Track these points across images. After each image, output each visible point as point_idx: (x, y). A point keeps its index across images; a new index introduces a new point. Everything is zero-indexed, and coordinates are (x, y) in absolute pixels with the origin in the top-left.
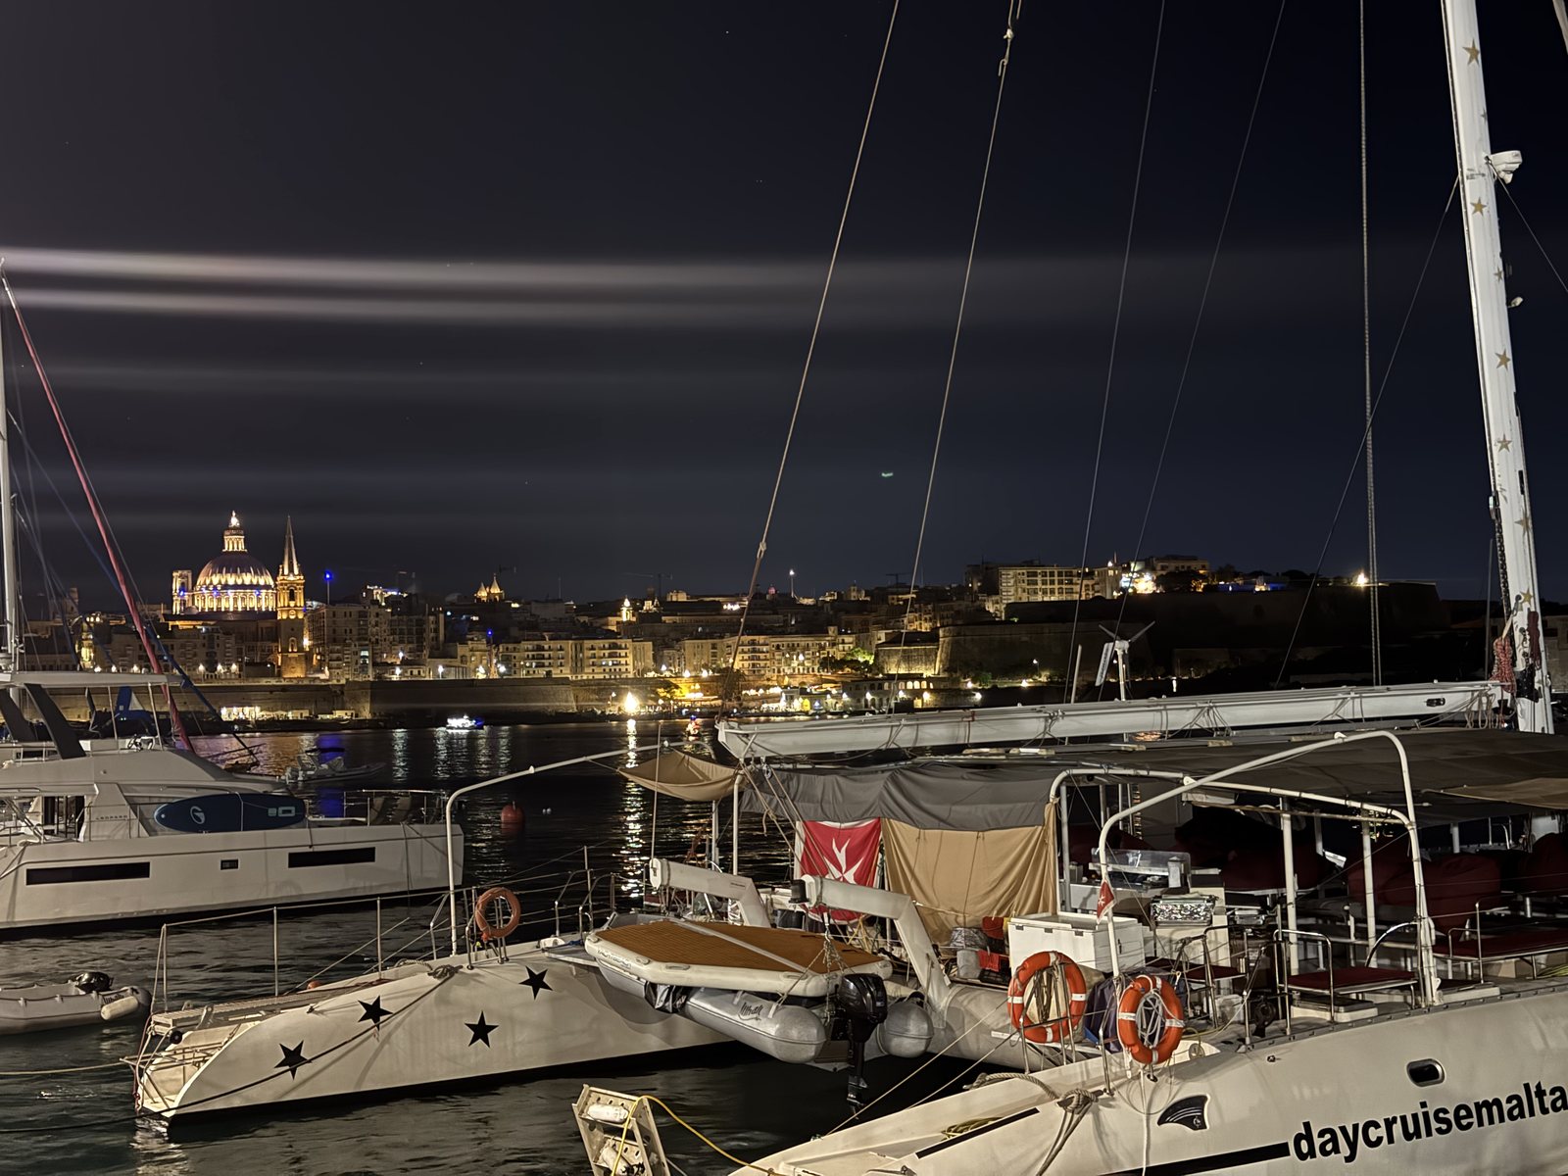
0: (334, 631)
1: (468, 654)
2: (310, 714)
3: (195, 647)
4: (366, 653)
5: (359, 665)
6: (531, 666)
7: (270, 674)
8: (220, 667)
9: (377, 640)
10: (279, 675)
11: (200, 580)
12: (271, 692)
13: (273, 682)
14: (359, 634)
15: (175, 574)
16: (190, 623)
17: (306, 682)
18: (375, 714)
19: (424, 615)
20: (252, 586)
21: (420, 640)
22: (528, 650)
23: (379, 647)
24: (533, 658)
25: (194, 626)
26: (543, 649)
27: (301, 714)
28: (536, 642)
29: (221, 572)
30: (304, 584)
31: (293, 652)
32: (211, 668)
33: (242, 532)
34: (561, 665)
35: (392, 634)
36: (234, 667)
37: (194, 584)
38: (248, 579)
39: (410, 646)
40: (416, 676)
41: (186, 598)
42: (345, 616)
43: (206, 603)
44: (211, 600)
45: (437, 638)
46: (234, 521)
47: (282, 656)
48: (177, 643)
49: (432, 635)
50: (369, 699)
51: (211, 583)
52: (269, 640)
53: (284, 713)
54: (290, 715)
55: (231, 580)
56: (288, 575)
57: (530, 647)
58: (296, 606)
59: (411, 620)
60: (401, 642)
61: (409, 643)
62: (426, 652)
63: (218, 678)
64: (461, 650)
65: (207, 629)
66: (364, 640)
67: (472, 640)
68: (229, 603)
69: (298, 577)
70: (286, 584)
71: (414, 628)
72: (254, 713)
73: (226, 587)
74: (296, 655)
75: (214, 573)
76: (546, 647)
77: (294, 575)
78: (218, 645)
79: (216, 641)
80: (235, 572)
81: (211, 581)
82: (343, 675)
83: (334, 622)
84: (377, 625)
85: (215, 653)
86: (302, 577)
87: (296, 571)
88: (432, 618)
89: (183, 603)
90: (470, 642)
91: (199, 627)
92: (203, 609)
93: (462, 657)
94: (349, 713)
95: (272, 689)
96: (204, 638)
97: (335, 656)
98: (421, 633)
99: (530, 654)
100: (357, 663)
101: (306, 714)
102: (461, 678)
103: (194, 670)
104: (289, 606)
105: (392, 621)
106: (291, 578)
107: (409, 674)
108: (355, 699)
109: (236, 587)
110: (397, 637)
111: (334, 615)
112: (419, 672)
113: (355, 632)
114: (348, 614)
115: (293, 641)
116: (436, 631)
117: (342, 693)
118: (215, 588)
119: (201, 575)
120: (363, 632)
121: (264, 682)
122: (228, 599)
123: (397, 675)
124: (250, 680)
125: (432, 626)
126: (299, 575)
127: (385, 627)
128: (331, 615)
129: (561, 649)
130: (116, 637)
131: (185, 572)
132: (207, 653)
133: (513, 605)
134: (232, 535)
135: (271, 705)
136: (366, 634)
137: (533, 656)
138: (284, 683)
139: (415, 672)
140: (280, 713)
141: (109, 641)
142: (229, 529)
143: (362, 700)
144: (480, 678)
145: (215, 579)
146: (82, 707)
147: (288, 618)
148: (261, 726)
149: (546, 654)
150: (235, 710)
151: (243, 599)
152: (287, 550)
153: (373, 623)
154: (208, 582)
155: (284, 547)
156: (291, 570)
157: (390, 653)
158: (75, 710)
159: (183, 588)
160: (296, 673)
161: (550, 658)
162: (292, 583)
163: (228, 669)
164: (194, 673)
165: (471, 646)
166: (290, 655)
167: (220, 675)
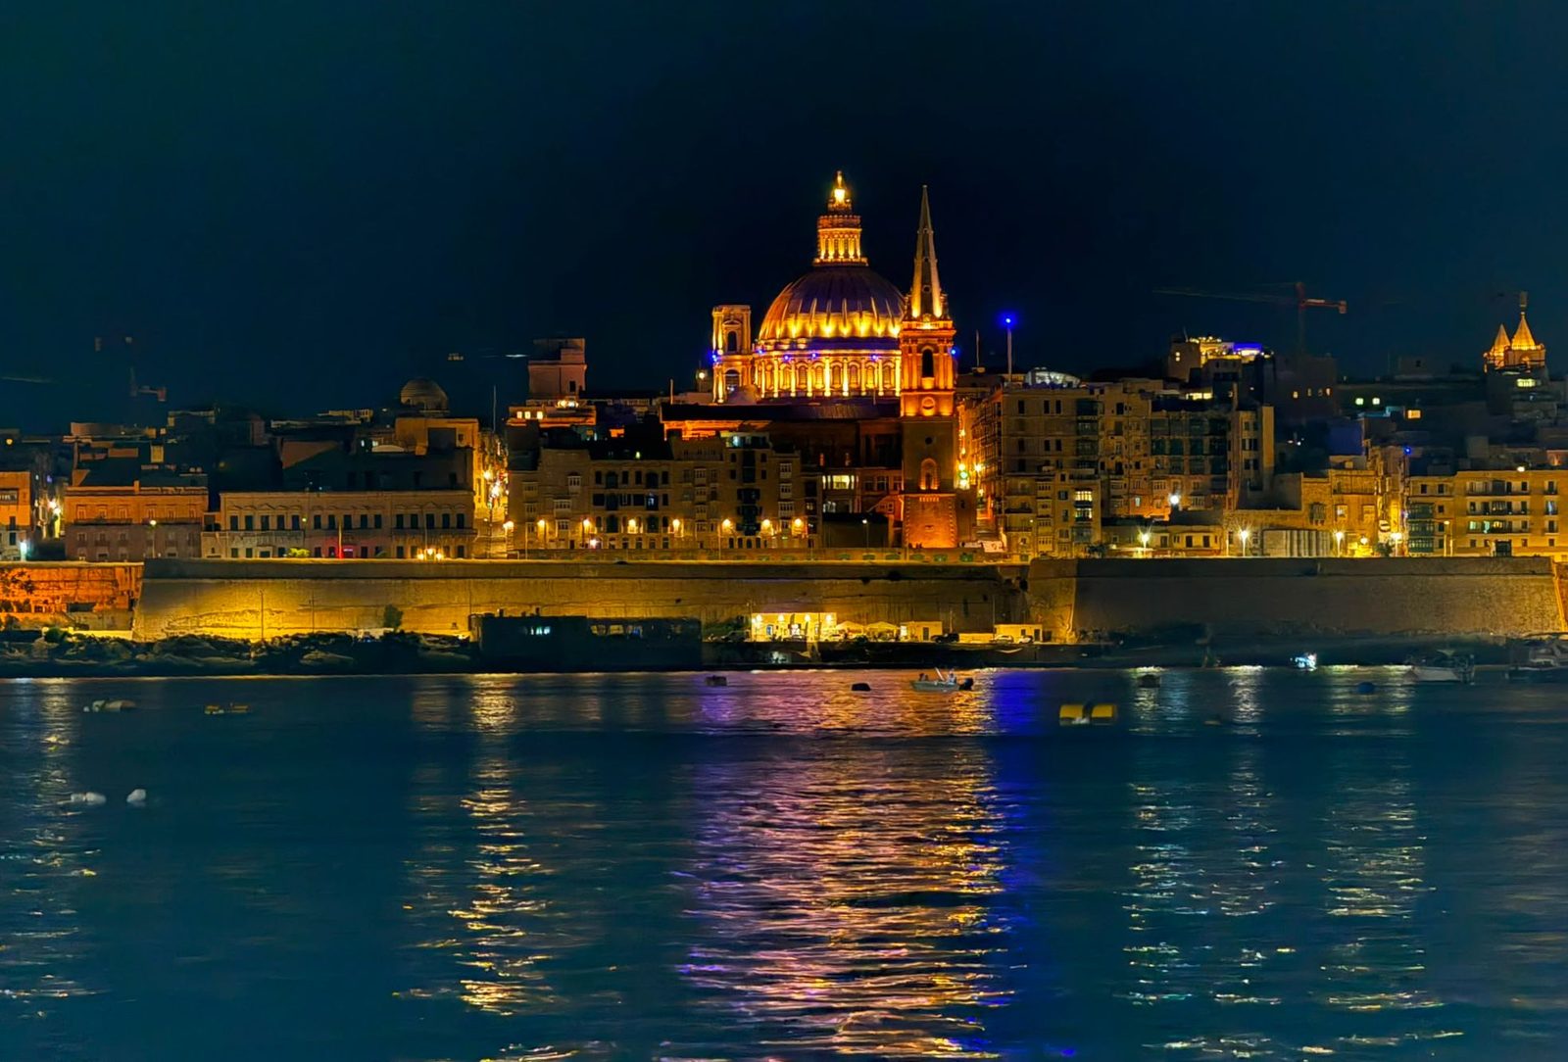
0: (1021, 445)
1: (1328, 500)
2: (944, 631)
3: (713, 478)
4: (1088, 496)
5: (1071, 523)
6: (1480, 530)
7: (878, 540)
8: (766, 524)
9: (1119, 465)
10: (899, 540)
11: (766, 328)
12: (866, 580)
13: (881, 559)
14: (1078, 452)
15: (715, 314)
16: (706, 424)
17: (952, 560)
18: (1084, 632)
19: (1229, 410)
20: (872, 342)
21: (1220, 467)
22: (1472, 493)
23: (1125, 481)
24: (1486, 510)
25: (718, 431)
26: (1509, 491)
27: (926, 631)
28: (1490, 475)
29: (806, 310)
30: (955, 339)
31: (929, 491)
32: (748, 524)
33: (857, 220)
34: (1552, 529)
35: (1153, 453)
36: (798, 524)
37: (754, 335)
38: (863, 325)
39: (1198, 479)
40: (1198, 550)
41: (738, 366)
42: (1047, 411)
43: (777, 379)
44: (786, 372)
45: (1257, 464)
46: (840, 195)
47: (905, 499)
48: (674, 468)
49: (1246, 455)
50: (1073, 602)
51: (786, 335)
52: (881, 463)
53: (893, 628)
54: (904, 633)
55: (828, 330)
56: (920, 319)
57: (1479, 485)
58: (936, 388)
59: (1199, 421)
60: (1176, 470)
61: (1193, 472)
62: (1233, 494)
63: (761, 545)
64: (1310, 490)
65: (742, 439)
66: (1088, 464)
67: (1341, 466)
68: (822, 379)
69: (941, 324)
70: (915, 340)
71: (1207, 440)
72: (824, 626)
73: (818, 342)
74: (935, 498)
75: (792, 312)
76: (1516, 485)
77: (933, 318)
78: (764, 475)
79: (759, 466)
80: (837, 309)
81: (786, 331)
82: (1036, 543)
83: (1022, 425)
84: (1118, 432)
85: (757, 492)
86: (950, 324)
87: (938, 311)
88: (1245, 416)
89: (732, 377)
90: (1332, 473)
91: (724, 434)
92: (769, 392)
93: (1312, 506)
94: (1030, 630)
95: (867, 575)
96: (733, 458)
97: (1017, 501)
98: (1221, 449)
99: (1479, 501)
100: (1066, 519)
101: (936, 630)
102: (1305, 555)
103: (713, 528)
104: (920, 388)
105: (1152, 423)
106: (927, 326)
107: (1182, 544)
108: (1047, 599)
109: (837, 342)
110: (1165, 459)
111: (1021, 409)
112: (1206, 540)
113: (1068, 447)
114: (1052, 407)
115: (929, 465)
116: (1255, 445)
117: (1024, 585)
118: (793, 346)
119: (768, 316)
120: (1087, 446)
121: (858, 558)
122: (819, 371)
123: (1143, 545)
124: (830, 551)
125: (1246, 435)
126: (943, 318)
127: (1137, 436)
128: (1016, 407)
129: (1552, 491)
130: (548, 456)
131: (737, 310)
132: (739, 491)
133: (1521, 383)
134: (833, 226)
135: (866, 610)
136: (1094, 451)
137: (1485, 505)
138: (902, 561)
139: (1198, 540)
140: (882, 626)
141: (534, 465)
142: (828, 212)
143: (1060, 603)
144: (1358, 555)
145: (795, 329)
146: (462, 605)
147: (919, 414)
148: (832, 655)
149: (1516, 502)
150: (782, 618)
151: (853, 370)
152: (918, 263)
153: (1111, 427)
154: (779, 332)
155: (913, 255)
156: (927, 307)
157: (1148, 495)
158: (444, 611)
159: (732, 345)
160: (935, 538)
161: (1524, 510)
162: (927, 335)
163: (785, 526)
164: (711, 534)
165: (1335, 482)
166: (924, 498)
167: (768, 539)
